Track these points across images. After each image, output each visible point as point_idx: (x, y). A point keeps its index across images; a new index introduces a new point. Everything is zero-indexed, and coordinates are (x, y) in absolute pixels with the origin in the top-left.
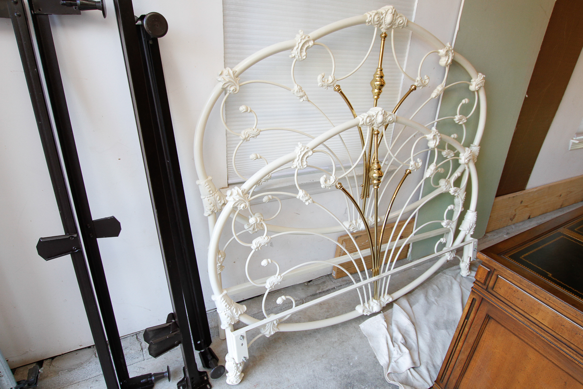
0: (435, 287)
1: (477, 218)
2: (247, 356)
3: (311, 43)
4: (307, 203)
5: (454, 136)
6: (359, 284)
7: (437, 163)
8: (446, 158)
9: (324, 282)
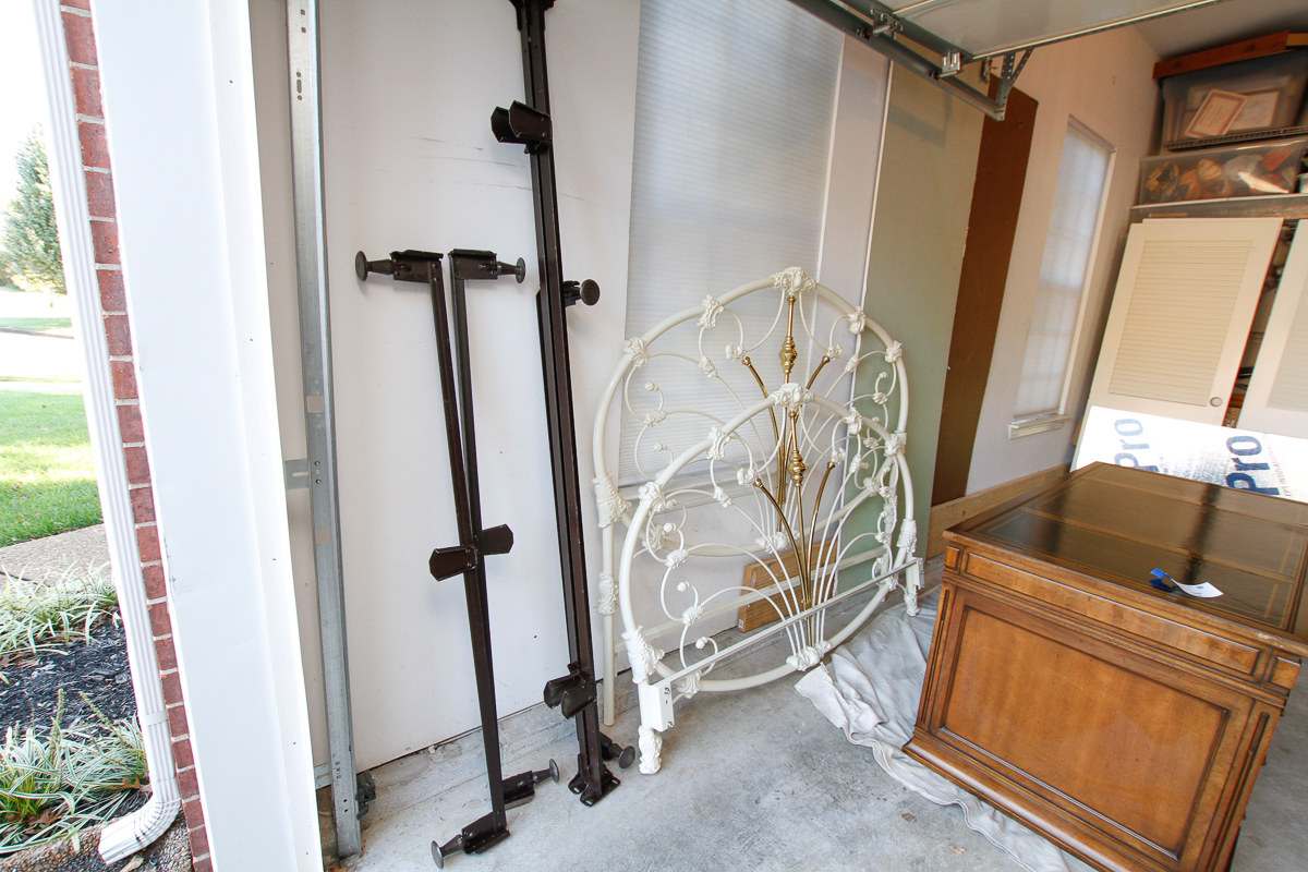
0: (878, 631)
1: (917, 529)
2: (673, 721)
3: (721, 309)
4: (725, 505)
5: (875, 419)
6: (789, 621)
7: (862, 454)
8: (869, 449)
9: (730, 638)
